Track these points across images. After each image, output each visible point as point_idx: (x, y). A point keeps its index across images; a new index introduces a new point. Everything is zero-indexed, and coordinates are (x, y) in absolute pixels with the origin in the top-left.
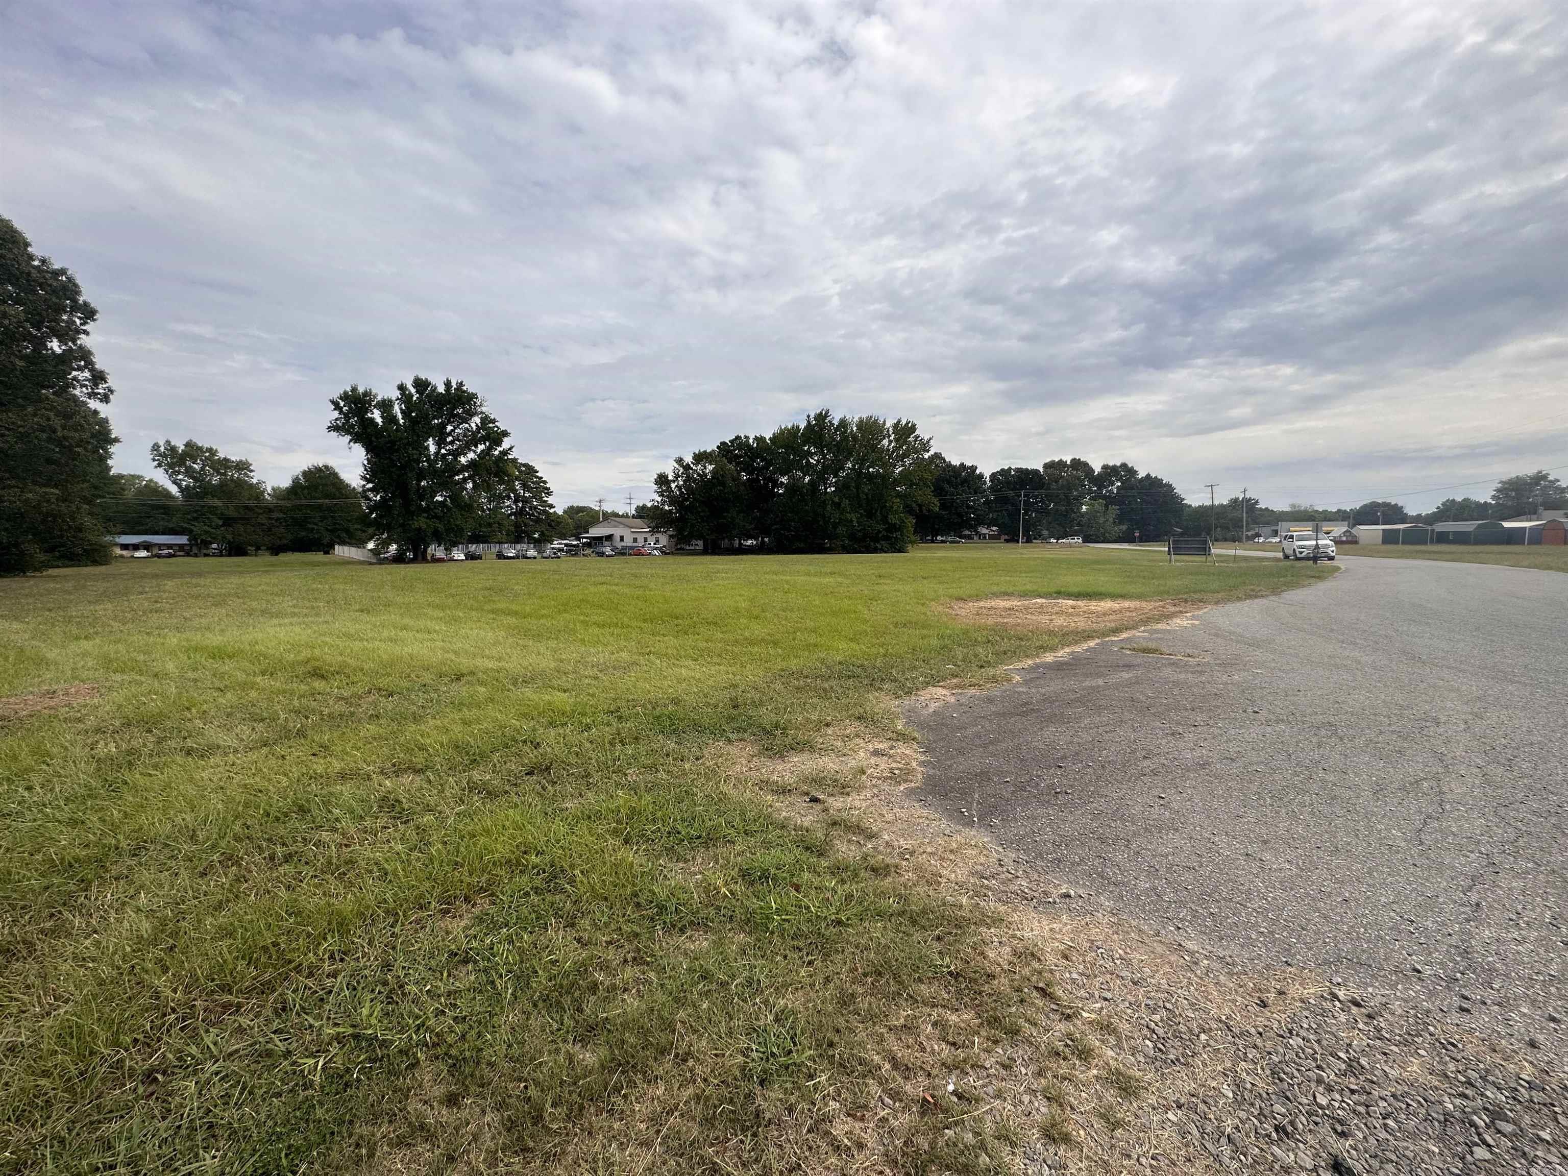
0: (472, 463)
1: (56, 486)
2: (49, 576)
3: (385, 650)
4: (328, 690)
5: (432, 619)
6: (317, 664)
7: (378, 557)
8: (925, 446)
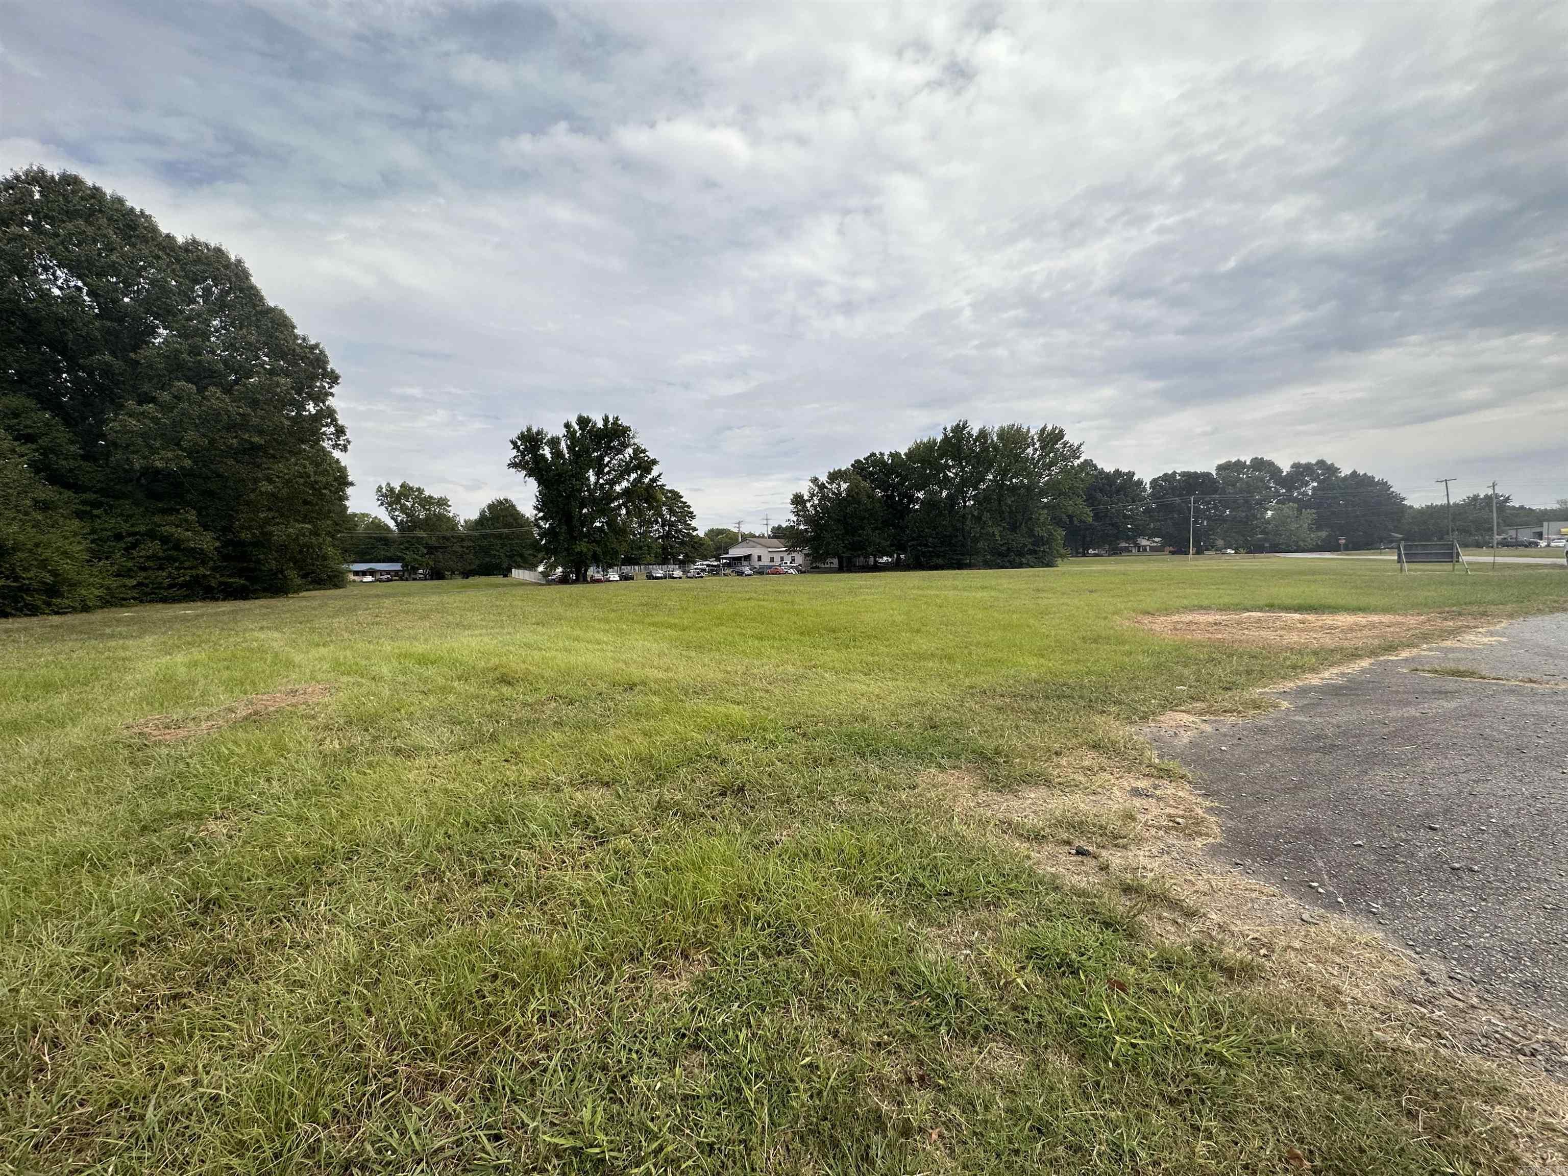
0: (626, 491)
1: (309, 523)
2: (303, 597)
3: (561, 659)
4: (515, 696)
5: (600, 630)
6: (505, 670)
7: (547, 580)
8: (1075, 452)
